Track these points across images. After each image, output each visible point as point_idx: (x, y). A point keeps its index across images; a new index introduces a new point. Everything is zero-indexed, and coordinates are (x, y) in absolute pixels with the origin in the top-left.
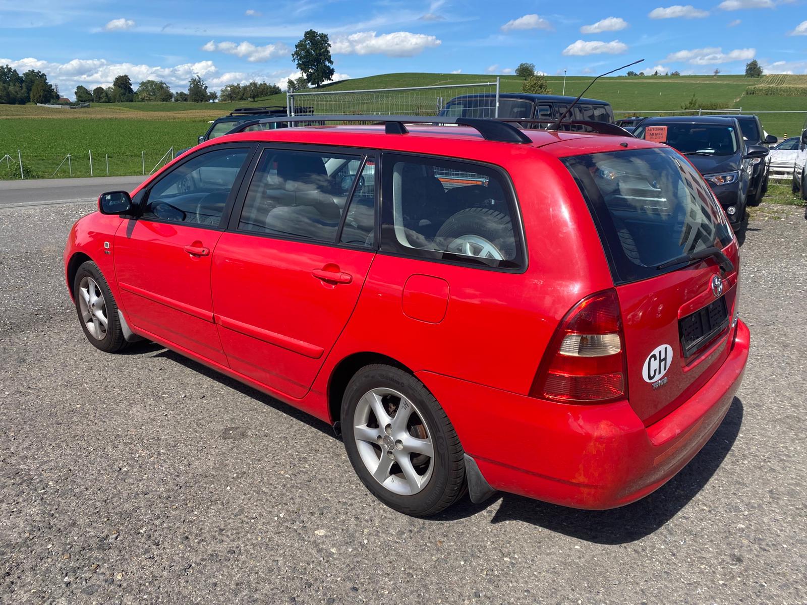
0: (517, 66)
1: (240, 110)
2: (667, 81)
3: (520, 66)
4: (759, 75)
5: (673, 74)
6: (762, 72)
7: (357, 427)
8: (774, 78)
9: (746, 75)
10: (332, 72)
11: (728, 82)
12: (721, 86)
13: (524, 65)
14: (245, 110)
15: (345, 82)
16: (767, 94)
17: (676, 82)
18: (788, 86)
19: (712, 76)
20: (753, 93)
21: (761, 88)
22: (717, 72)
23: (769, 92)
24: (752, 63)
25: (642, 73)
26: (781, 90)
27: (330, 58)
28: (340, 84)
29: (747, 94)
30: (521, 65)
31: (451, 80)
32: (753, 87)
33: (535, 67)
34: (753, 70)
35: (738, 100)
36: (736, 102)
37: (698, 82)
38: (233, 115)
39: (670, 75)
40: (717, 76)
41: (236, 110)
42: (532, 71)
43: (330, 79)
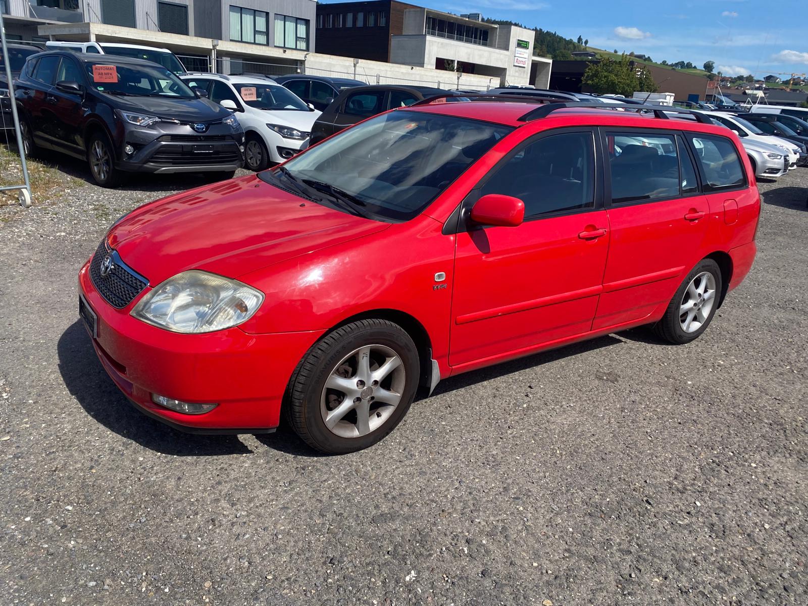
7: (681, 308)
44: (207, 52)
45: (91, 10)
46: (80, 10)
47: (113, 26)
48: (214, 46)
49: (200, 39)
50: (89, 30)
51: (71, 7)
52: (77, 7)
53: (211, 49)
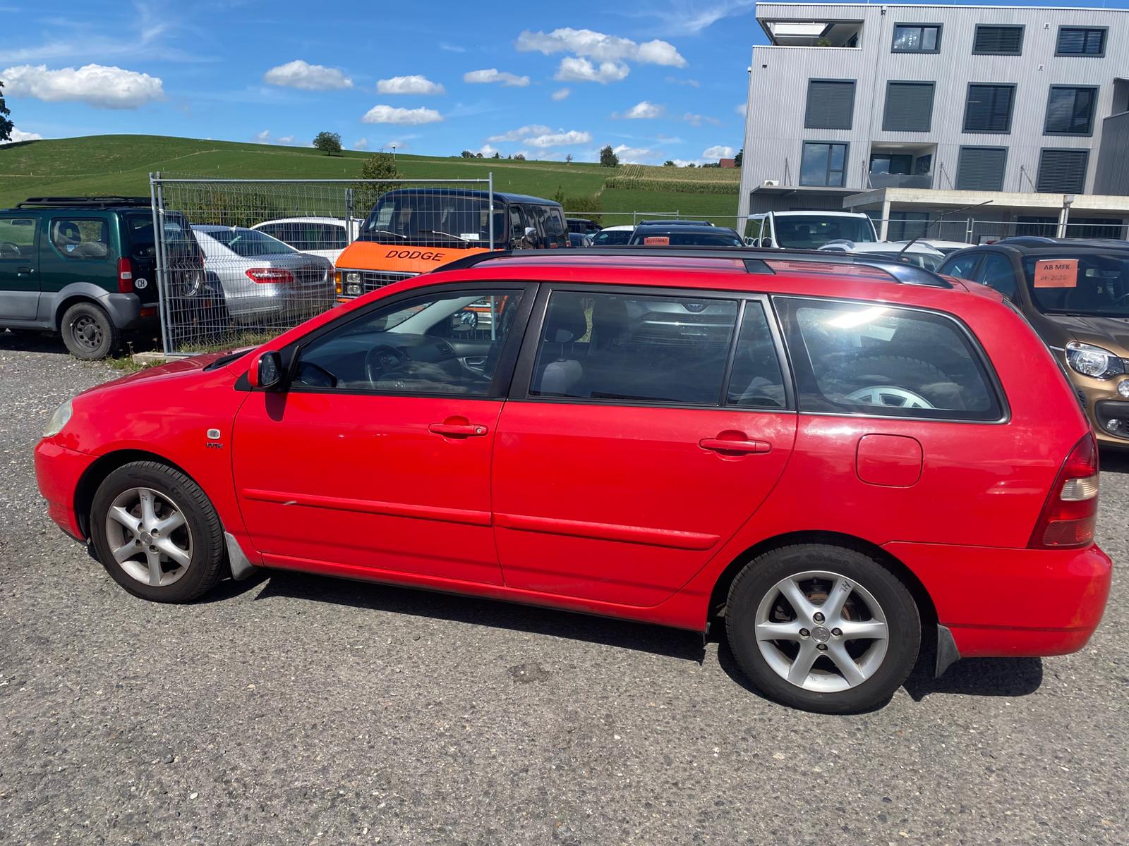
0: (315, 136)
1: (40, 200)
2: (514, 167)
3: (320, 136)
4: (615, 165)
5: (517, 158)
6: (618, 161)
7: (759, 626)
8: (632, 169)
9: (601, 164)
10: (9, 126)
11: (583, 172)
12: (578, 175)
13: (325, 134)
14: (50, 199)
15: (35, 144)
16: (628, 188)
17: (525, 168)
18: (646, 179)
19: (565, 164)
20: (614, 186)
21: (621, 181)
22: (569, 158)
23: (631, 186)
24: (606, 150)
25: (480, 155)
26: (642, 183)
27: (4, 105)
28: (25, 147)
29: (607, 187)
30: (322, 134)
31: (217, 150)
32: (613, 179)
33: (341, 139)
34: (608, 158)
35: (599, 194)
36: (597, 197)
37: (550, 170)
38: (22, 207)
39: (513, 158)
40: (569, 164)
41: (29, 200)
42: (337, 143)
43: (6, 138)
44: (1053, 215)
45: (943, 172)
46: (930, 174)
47: (915, 190)
48: (1066, 204)
49: (1042, 194)
50: (884, 197)
51: (921, 171)
52: (928, 169)
53: (1061, 209)
